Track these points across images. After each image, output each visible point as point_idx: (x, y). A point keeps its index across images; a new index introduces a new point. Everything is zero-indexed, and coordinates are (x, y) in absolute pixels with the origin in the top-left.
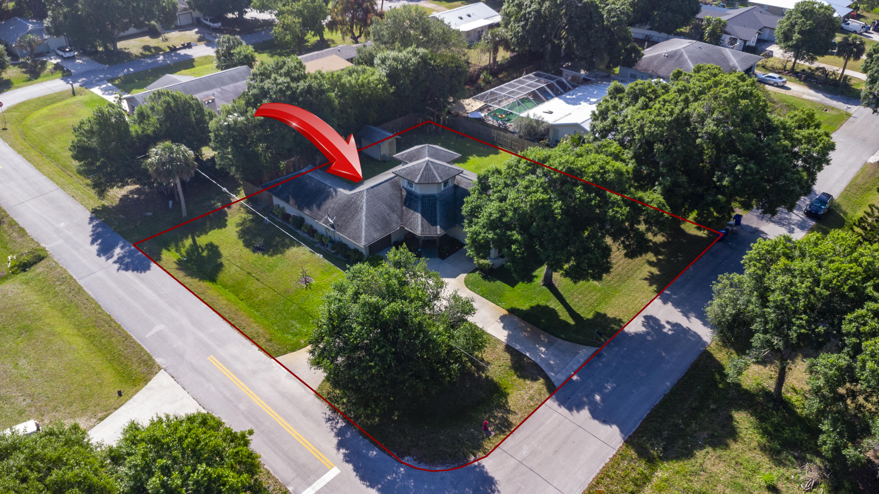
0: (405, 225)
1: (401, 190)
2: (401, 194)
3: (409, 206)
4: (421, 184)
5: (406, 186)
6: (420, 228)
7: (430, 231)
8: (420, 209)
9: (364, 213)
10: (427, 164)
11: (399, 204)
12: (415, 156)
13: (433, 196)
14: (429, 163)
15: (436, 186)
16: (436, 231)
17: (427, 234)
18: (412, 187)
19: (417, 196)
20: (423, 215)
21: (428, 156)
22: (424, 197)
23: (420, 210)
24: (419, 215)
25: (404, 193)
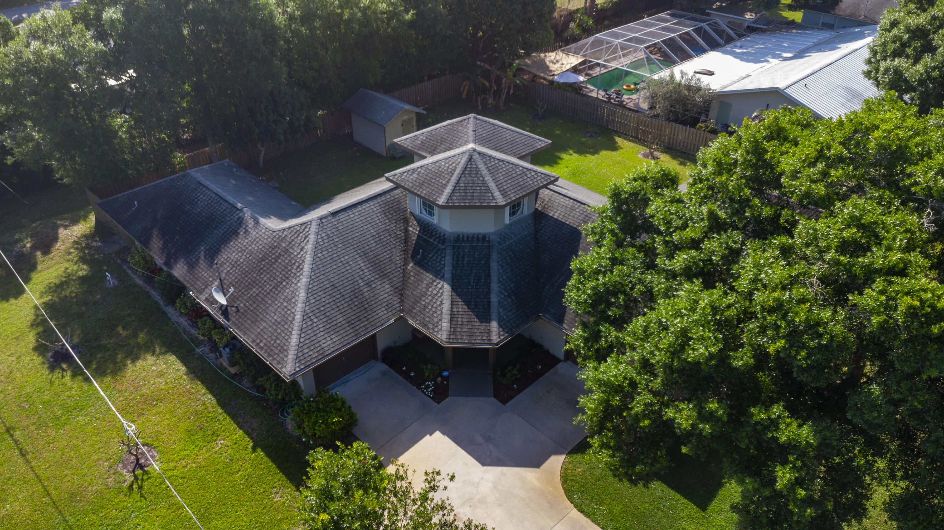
0: (410, 312)
1: (406, 221)
2: (406, 231)
3: (423, 264)
4: (454, 207)
5: (417, 212)
6: (445, 324)
7: (471, 334)
8: (448, 270)
9: (304, 280)
10: (470, 159)
11: (398, 257)
12: (443, 141)
13: (483, 238)
14: (476, 156)
15: (492, 212)
16: (489, 333)
17: (464, 342)
18: (431, 214)
19: (442, 238)
20: (455, 289)
21: (475, 142)
22: (460, 239)
23: (448, 275)
24: (447, 288)
25: (414, 229)
